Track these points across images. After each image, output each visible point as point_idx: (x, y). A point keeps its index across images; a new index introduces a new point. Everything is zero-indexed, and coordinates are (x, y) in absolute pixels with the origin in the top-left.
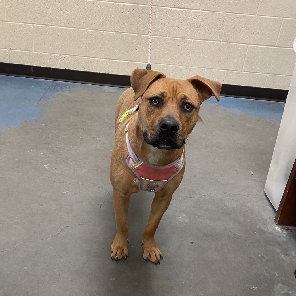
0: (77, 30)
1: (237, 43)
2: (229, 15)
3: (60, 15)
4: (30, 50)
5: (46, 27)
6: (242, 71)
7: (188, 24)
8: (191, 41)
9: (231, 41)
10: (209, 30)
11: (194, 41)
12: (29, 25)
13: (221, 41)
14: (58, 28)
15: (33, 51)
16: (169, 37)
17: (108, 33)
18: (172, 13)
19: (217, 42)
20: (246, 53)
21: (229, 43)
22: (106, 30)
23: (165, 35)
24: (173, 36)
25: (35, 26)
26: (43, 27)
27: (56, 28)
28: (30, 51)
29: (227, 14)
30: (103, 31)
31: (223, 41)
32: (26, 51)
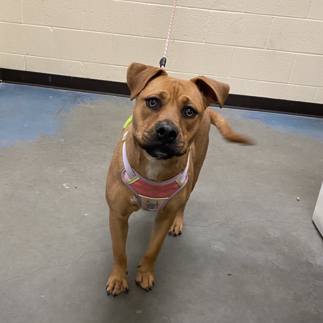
0: (102, 34)
1: (283, 51)
2: (275, 18)
3: (83, 17)
4: (49, 56)
5: (67, 31)
6: (289, 83)
7: (228, 29)
8: (231, 48)
9: (276, 49)
10: (252, 35)
11: (234, 48)
12: (48, 28)
13: (266, 48)
14: (80, 32)
15: (52, 57)
16: (205, 43)
17: (136, 38)
18: (210, 16)
19: (260, 49)
20: (294, 63)
21: (274, 51)
22: (134, 34)
23: (201, 41)
24: (210, 42)
25: (55, 29)
26: (64, 30)
27: (78, 32)
29: (273, 18)
30: (130, 36)
31: (267, 49)
32: (45, 57)
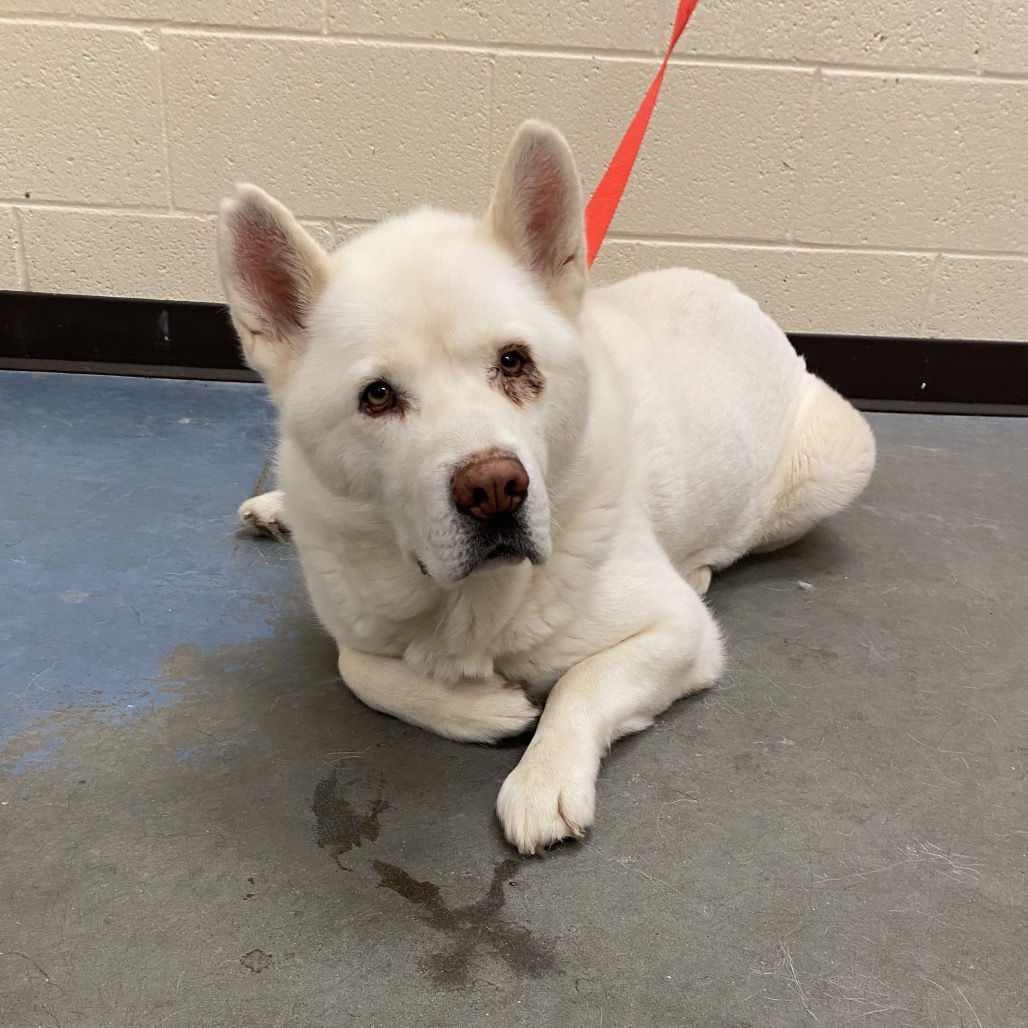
4: (147, 200)
5: (237, 43)
12: (128, 34)
14: (313, 45)
15: (166, 208)
22: (608, 44)
23: (964, 66)
24: (1011, 69)
27: (299, 47)
28: (148, 207)
32: (126, 206)
